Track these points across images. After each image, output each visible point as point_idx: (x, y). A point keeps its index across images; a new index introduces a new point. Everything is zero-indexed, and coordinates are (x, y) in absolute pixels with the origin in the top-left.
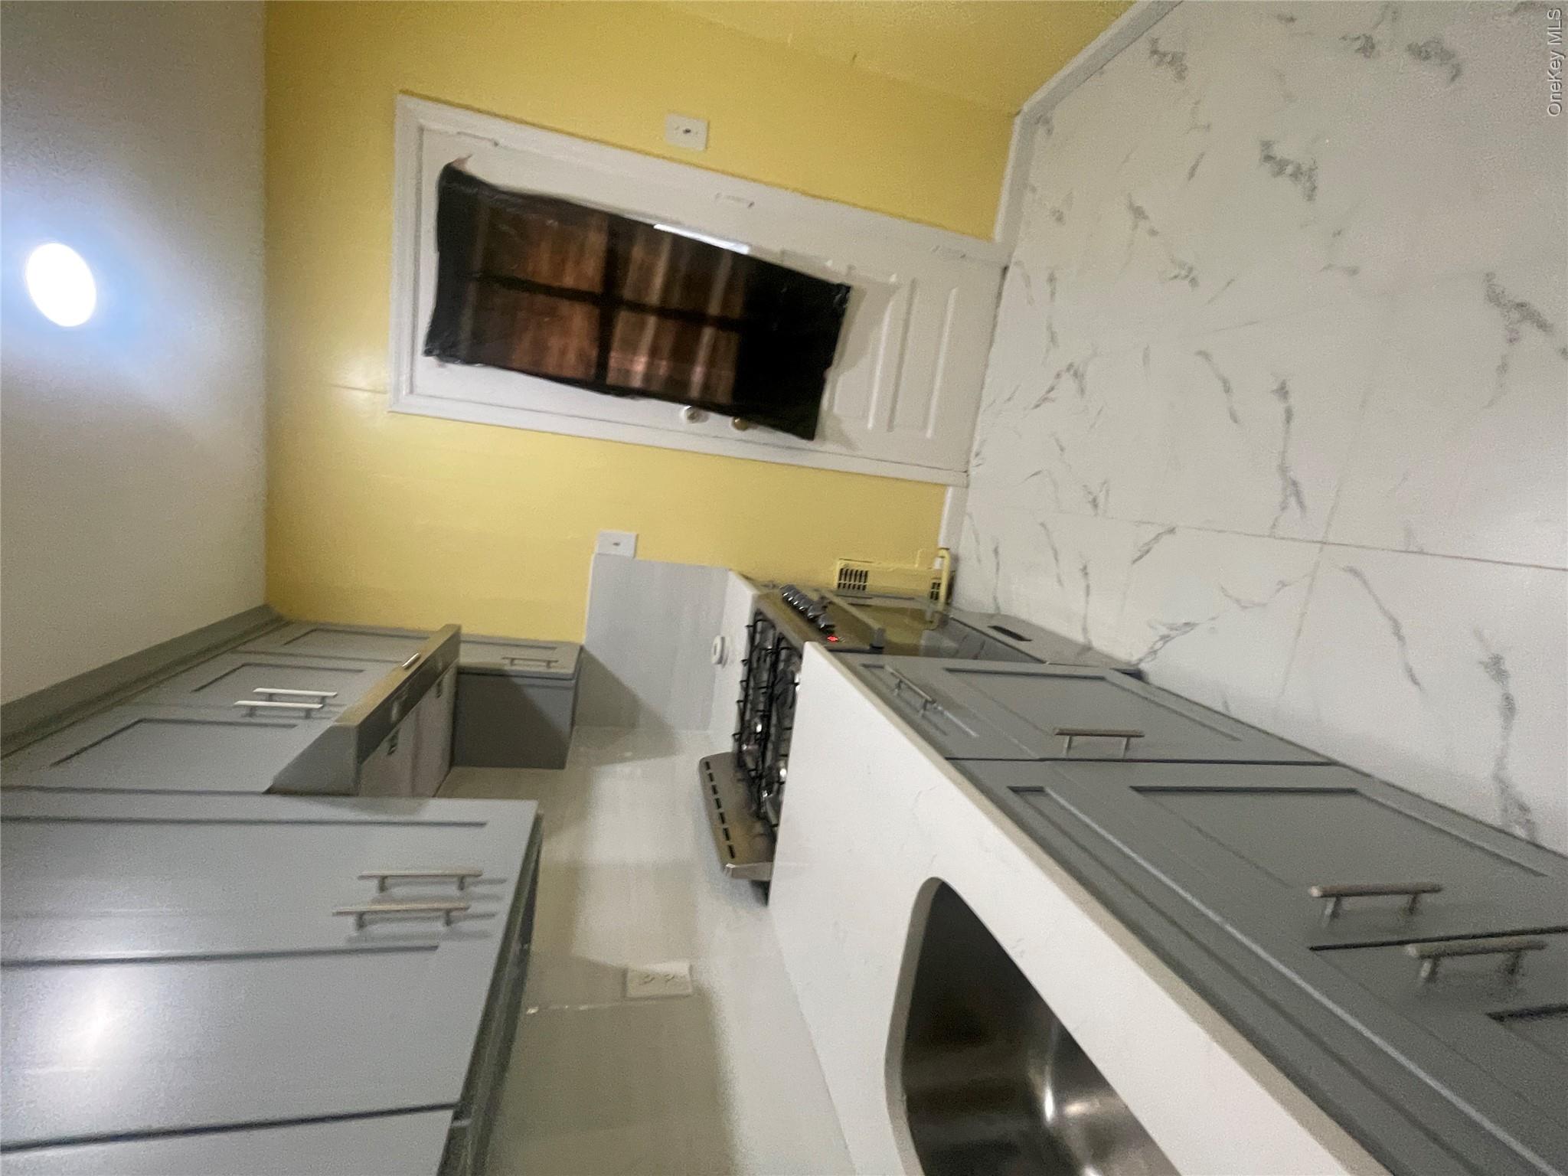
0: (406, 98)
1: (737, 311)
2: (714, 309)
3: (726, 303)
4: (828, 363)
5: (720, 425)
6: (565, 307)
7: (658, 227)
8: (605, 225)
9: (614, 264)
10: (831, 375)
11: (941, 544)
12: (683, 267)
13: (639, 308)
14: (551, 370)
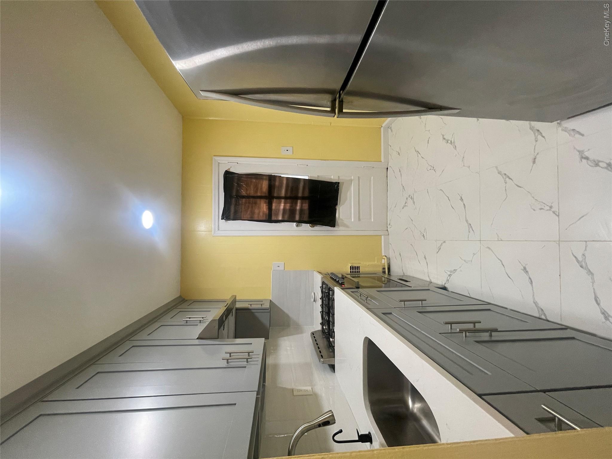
0: (215, 157)
1: (307, 194)
2: (300, 195)
3: (303, 192)
4: (337, 204)
5: (306, 227)
6: (258, 201)
7: (282, 176)
8: (268, 178)
9: (271, 187)
10: (337, 208)
11: (383, 255)
12: (290, 185)
13: (279, 198)
14: (256, 219)
